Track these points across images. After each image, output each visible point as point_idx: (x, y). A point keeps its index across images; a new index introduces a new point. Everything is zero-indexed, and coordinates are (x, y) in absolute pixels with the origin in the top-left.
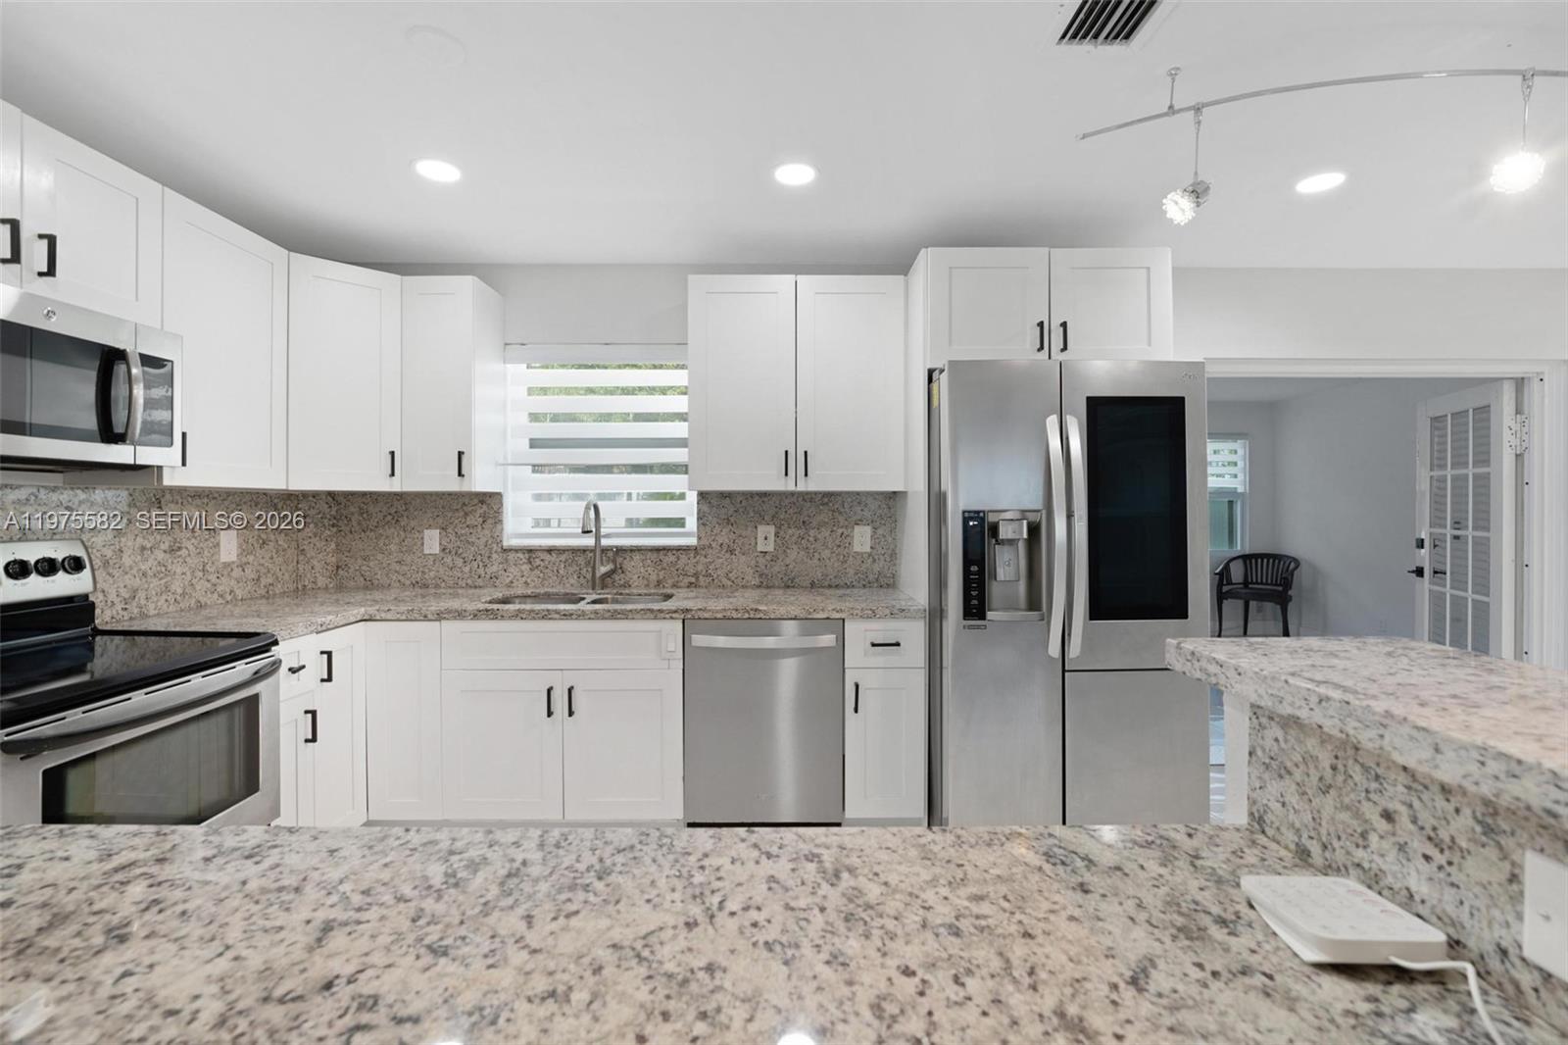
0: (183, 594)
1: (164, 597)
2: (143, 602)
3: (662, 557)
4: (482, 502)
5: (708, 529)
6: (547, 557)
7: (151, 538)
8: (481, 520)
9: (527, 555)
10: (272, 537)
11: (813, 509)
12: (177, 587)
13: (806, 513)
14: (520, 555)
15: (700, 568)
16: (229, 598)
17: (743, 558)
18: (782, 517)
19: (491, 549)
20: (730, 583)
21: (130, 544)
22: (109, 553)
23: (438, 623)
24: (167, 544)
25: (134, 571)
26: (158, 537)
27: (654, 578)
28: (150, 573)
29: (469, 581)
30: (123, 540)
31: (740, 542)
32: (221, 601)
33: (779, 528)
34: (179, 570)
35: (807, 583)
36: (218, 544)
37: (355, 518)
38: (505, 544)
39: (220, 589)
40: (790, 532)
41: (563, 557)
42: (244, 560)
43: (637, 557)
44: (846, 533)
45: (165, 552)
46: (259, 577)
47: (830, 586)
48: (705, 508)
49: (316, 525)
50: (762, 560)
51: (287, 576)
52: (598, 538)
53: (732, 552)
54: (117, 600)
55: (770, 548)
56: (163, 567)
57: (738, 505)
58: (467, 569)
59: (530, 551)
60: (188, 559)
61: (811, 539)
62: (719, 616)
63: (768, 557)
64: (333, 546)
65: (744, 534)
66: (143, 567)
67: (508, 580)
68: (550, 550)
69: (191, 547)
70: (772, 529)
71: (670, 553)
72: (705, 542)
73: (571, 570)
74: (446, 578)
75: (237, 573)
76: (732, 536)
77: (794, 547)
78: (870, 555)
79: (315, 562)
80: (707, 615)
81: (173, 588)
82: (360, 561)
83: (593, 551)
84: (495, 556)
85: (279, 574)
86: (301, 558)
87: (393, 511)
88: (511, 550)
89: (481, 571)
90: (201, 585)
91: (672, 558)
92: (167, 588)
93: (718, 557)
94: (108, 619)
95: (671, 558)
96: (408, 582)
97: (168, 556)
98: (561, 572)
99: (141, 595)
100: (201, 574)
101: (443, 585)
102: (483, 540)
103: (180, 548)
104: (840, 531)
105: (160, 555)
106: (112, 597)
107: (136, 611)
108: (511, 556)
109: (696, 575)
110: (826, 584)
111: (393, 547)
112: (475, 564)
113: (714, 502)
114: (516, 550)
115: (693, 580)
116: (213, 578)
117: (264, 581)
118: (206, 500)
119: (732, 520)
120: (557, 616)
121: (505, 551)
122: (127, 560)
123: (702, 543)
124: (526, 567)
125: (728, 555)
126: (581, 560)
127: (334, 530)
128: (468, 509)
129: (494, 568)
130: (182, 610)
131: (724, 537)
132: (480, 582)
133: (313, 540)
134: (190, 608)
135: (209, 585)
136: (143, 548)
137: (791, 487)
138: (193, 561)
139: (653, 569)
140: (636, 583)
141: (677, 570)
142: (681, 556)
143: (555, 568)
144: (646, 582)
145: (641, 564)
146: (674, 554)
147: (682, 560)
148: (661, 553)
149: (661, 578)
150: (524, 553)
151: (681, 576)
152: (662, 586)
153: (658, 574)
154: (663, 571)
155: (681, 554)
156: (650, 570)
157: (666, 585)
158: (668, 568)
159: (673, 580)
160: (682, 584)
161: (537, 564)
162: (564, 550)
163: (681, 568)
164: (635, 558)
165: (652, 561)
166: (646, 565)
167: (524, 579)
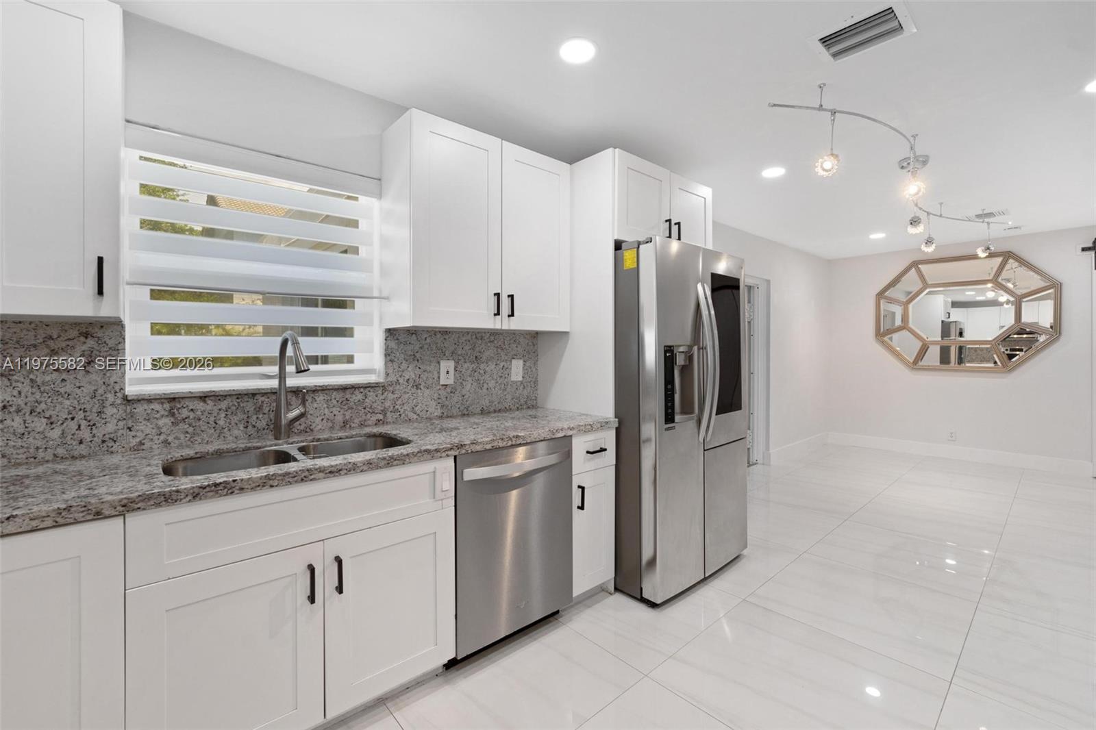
3: (348, 396)
5: (396, 365)
6: (200, 406)
9: (167, 406)
11: (483, 346)
13: (477, 349)
14: (156, 406)
15: (387, 404)
17: (427, 392)
18: (459, 353)
19: (103, 401)
20: (415, 417)
23: (121, 519)
27: (340, 418)
31: (424, 376)
33: (457, 363)
35: (478, 410)
38: (131, 390)
40: (466, 365)
41: (224, 405)
43: (321, 398)
44: (506, 366)
47: (495, 411)
48: (393, 344)
50: (443, 393)
52: (282, 376)
53: (417, 387)
55: (451, 381)
57: (424, 342)
59: (173, 399)
61: (482, 372)
62: (488, 447)
63: (449, 390)
65: (428, 368)
67: (134, 442)
68: (204, 397)
70: (451, 364)
71: (357, 392)
72: (392, 378)
73: (235, 419)
76: (418, 372)
77: (469, 379)
78: (522, 383)
80: (478, 448)
83: (273, 392)
84: (110, 411)
88: (139, 400)
89: (85, 434)
91: (360, 397)
93: (405, 393)
95: (358, 396)
98: (221, 423)
102: (88, 389)
104: (502, 364)
108: (140, 409)
109: (384, 412)
110: (492, 409)
112: (72, 425)
113: (402, 338)
114: (150, 400)
115: (381, 417)
119: (418, 355)
120: (321, 475)
121: (127, 400)
123: (389, 379)
124: (165, 422)
125: (414, 390)
126: (249, 406)
129: (110, 427)
131: (410, 373)
132: (82, 449)
137: (498, 326)
139: (338, 409)
140: (320, 427)
141: (365, 408)
142: (368, 393)
143: (212, 419)
144: (330, 424)
145: (325, 406)
146: (362, 392)
147: (370, 398)
148: (348, 391)
149: (347, 417)
150: (162, 403)
151: (369, 415)
152: (348, 426)
153: (344, 414)
154: (350, 411)
155: (369, 391)
156: (335, 411)
157: (353, 425)
158: (355, 407)
159: (360, 419)
160: (370, 423)
161: (184, 416)
162: (226, 396)
163: (369, 406)
164: (318, 399)
165: (338, 401)
166: (332, 406)
167: (162, 438)
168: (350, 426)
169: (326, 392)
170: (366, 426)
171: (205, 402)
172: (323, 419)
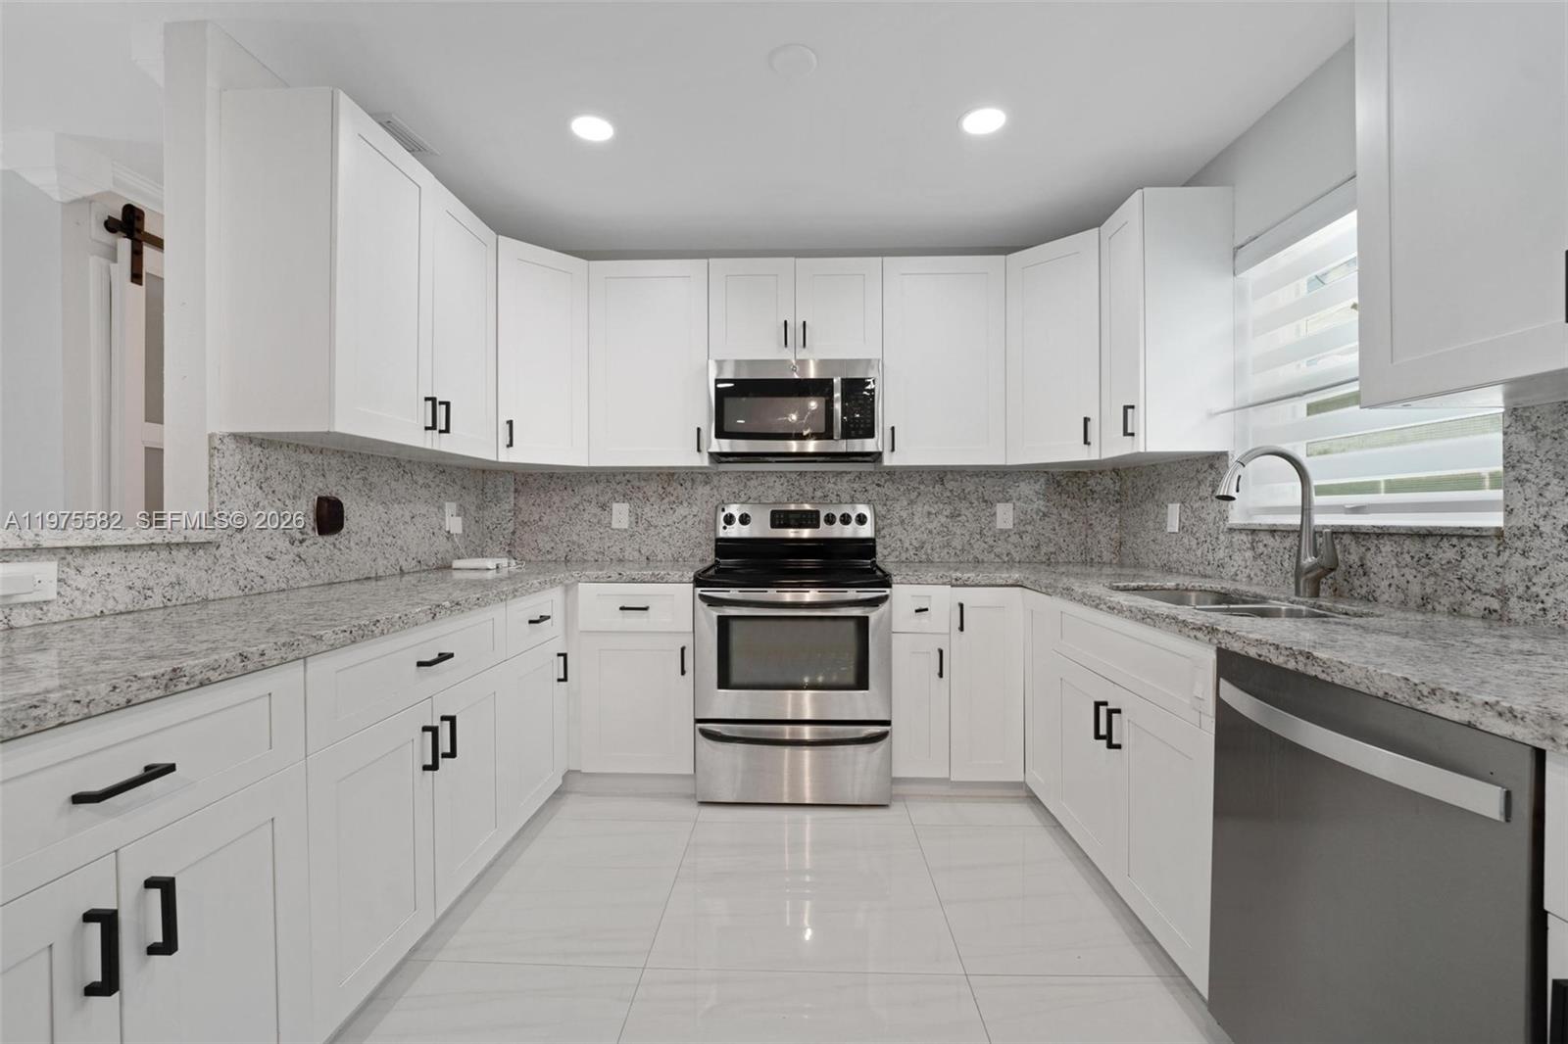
0: (963, 550)
1: (946, 551)
2: (929, 551)
3: (1430, 550)
4: (1211, 466)
6: (1270, 541)
7: (936, 506)
8: (1210, 490)
9: (1251, 538)
10: (1055, 511)
12: (957, 543)
14: (1243, 537)
15: (1511, 578)
16: (1006, 559)
19: (1218, 527)
21: (920, 509)
22: (904, 514)
24: (948, 511)
25: (923, 529)
26: (941, 506)
27: (1415, 589)
28: (935, 531)
29: (1201, 569)
30: (915, 506)
32: (997, 560)
34: (958, 532)
36: (995, 514)
37: (1130, 492)
38: (1232, 521)
39: (996, 550)
42: (1022, 529)
43: (1387, 547)
45: (947, 517)
46: (1039, 545)
49: (1102, 501)
51: (1072, 548)
52: (1306, 509)
54: (910, 548)
56: (946, 531)
58: (1199, 553)
59: (1254, 531)
60: (966, 524)
64: (1117, 522)
66: (929, 527)
68: (1273, 531)
69: (969, 515)
71: (1445, 544)
72: (1523, 522)
74: (1184, 562)
75: (1014, 539)
79: (1101, 537)
81: (954, 544)
82: (1132, 538)
84: (1222, 537)
85: (1064, 546)
86: (1090, 531)
87: (1150, 484)
88: (1235, 530)
90: (979, 546)
91: (1451, 554)
92: (948, 545)
94: (904, 559)
96: (1159, 564)
97: (949, 520)
99: (928, 546)
100: (978, 537)
101: (1182, 570)
102: (1213, 515)
103: (959, 515)
105: (943, 520)
106: (907, 545)
107: (924, 557)
108: (1237, 537)
109: (1503, 595)
111: (1151, 524)
112: (1205, 545)
114: (1241, 530)
115: (1496, 605)
116: (991, 542)
117: (1044, 549)
118: (983, 478)
121: (1231, 530)
122: (917, 521)
123: (1516, 523)
124: (1249, 554)
127: (1118, 505)
128: (1200, 477)
129: (1221, 554)
130: (961, 562)
132: (1209, 571)
133: (1100, 515)
134: (968, 561)
135: (986, 546)
136: (929, 513)
138: (973, 526)
139: (1414, 572)
140: (1386, 597)
141: (1460, 579)
142: (1467, 549)
143: (1279, 559)
144: (1401, 596)
145: (1394, 562)
146: (1454, 546)
147: (1472, 560)
148: (1429, 541)
149: (1429, 590)
150: (1247, 534)
151: (1469, 595)
152: (1430, 607)
153: (1423, 584)
154: (1433, 579)
155: (1469, 545)
156: (1409, 573)
157: (1438, 607)
158: (1441, 573)
159: (1452, 599)
160: (1470, 611)
161: (1260, 551)
162: (1288, 532)
163: (1469, 576)
164: (1383, 549)
165: (1412, 557)
166: (1403, 564)
167: (1248, 571)
168: (1434, 609)
169: (1396, 538)
170: (1464, 616)
171: (1273, 536)
172: (1390, 585)
